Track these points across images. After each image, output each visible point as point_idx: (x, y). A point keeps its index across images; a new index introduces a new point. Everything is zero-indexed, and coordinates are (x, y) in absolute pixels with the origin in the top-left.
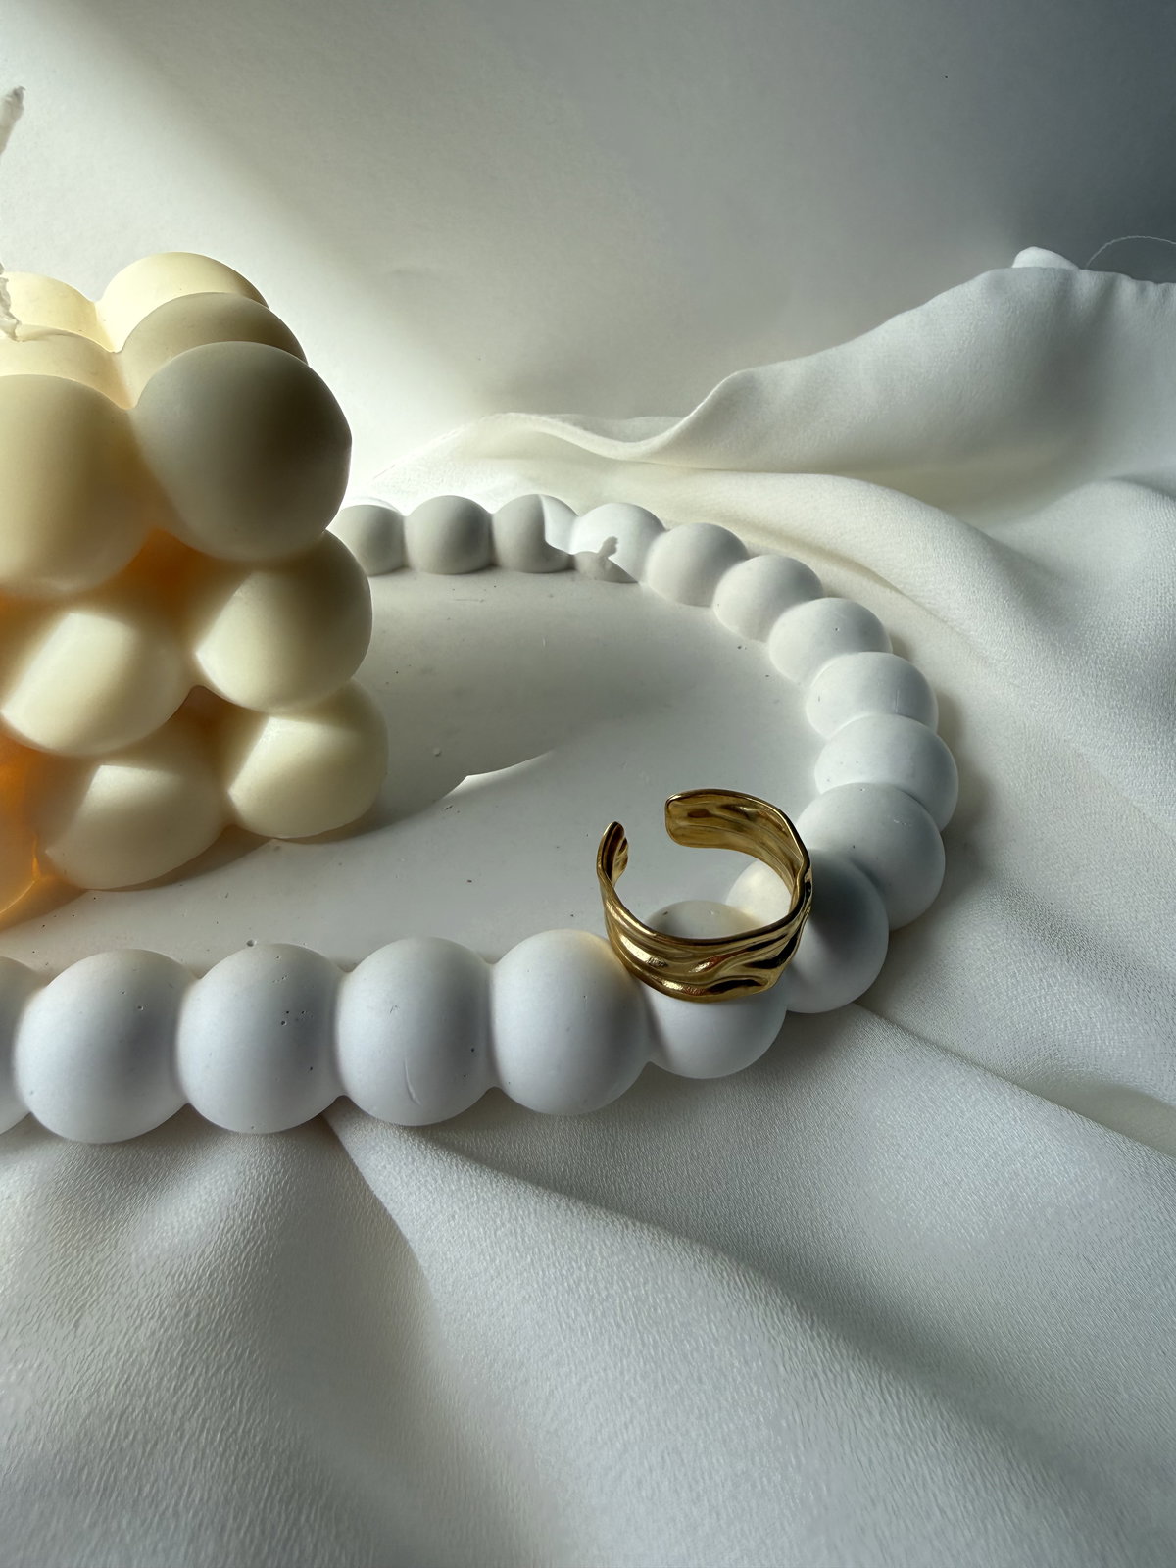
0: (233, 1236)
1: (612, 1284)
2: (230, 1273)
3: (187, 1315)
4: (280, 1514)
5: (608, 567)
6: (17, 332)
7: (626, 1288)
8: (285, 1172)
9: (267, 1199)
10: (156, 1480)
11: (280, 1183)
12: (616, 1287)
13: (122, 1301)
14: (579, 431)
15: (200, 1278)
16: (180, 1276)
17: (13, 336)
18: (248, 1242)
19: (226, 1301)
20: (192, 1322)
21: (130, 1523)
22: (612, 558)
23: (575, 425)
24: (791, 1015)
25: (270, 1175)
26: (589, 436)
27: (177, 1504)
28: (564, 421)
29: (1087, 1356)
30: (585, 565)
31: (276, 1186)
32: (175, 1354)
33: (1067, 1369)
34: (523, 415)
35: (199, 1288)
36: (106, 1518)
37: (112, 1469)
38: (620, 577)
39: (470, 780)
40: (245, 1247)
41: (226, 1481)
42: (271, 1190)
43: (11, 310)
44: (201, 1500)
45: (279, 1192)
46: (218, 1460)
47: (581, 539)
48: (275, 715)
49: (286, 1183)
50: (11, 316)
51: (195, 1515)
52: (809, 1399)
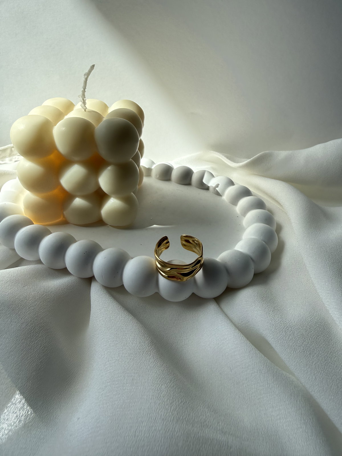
4: (38, 328)
5: (216, 191)
6: (86, 110)
10: (21, 312)
14: (225, 158)
17: (85, 111)
21: (14, 316)
22: (217, 189)
23: (225, 157)
24: (193, 293)
27: (22, 317)
28: (223, 155)
29: (222, 390)
30: (211, 189)
33: (215, 391)
34: (214, 152)
36: (11, 314)
37: (16, 307)
38: (218, 194)
39: (155, 226)
41: (32, 318)
43: (86, 106)
44: (27, 319)
46: (33, 315)
47: (211, 183)
48: (114, 197)
50: (85, 107)
51: (24, 320)
52: (139, 354)
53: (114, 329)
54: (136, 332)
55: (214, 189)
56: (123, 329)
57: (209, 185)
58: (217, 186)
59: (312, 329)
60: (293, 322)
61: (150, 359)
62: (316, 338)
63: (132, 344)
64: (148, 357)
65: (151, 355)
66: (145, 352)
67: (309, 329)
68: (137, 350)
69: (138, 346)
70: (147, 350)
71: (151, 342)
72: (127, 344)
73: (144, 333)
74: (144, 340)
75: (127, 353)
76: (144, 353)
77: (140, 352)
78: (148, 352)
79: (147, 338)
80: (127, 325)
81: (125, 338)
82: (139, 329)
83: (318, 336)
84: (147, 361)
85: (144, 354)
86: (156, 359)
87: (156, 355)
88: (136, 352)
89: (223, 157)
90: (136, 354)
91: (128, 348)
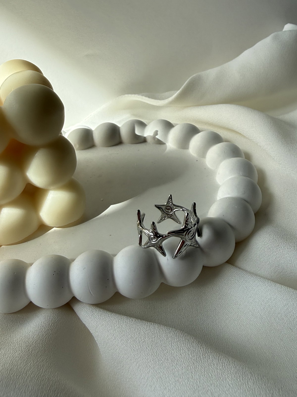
0: (42, 333)
1: (145, 338)
2: (41, 342)
3: (29, 350)
4: (52, 394)
7: (149, 339)
8: (57, 318)
9: (52, 324)
10: (19, 384)
11: (56, 320)
12: (147, 339)
13: (11, 347)
15: (33, 343)
16: (27, 342)
18: (46, 335)
19: (40, 348)
20: (30, 352)
21: (13, 394)
25: (53, 319)
26: (150, 99)
27: (25, 390)
31: (55, 321)
32: (25, 358)
34: (129, 95)
35: (32, 345)
36: (7, 393)
37: (8, 381)
38: (160, 142)
40: (45, 336)
41: (38, 385)
42: (53, 322)
44: (31, 389)
45: (55, 323)
46: (36, 381)
49: (58, 321)
51: (30, 392)
52: (197, 362)
53: (147, 348)
54: (175, 340)
55: (154, 137)
56: (157, 344)
57: (145, 136)
58: (156, 133)
68: (191, 358)
69: (190, 354)
70: (202, 354)
73: (184, 335)
74: (190, 343)
75: (182, 367)
76: (201, 358)
77: (196, 359)
79: (191, 340)
80: (159, 337)
81: (168, 352)
82: (175, 334)
87: (215, 354)
88: (192, 362)
89: (144, 97)
90: (193, 363)
91: (180, 361)
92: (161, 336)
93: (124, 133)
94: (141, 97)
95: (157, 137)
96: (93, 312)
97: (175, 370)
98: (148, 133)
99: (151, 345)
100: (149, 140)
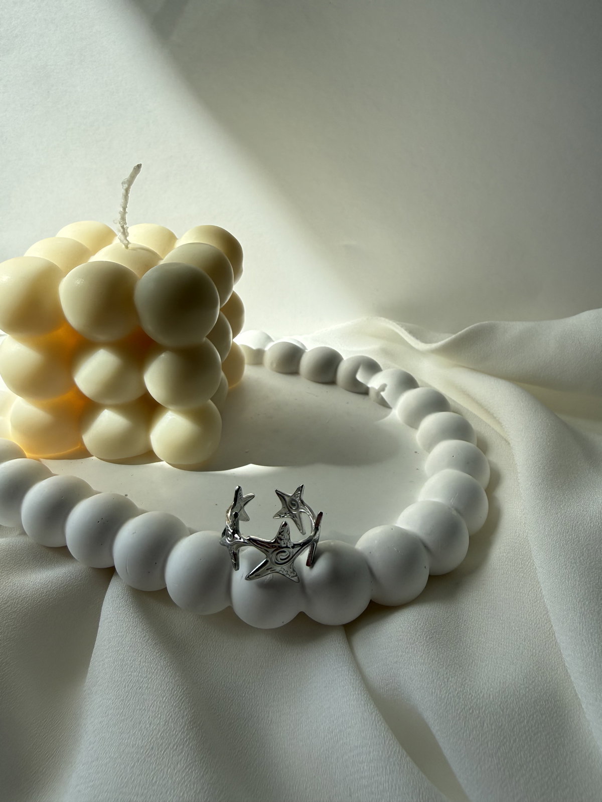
2: (31, 601)
5: (379, 397)
11: (74, 583)
16: (14, 592)
17: (127, 247)
18: (46, 595)
19: (22, 608)
28: (403, 326)
38: (383, 403)
40: (44, 596)
43: (128, 238)
49: (77, 585)
54: (165, 698)
55: (378, 393)
56: (140, 689)
57: (369, 385)
58: (383, 388)
59: (524, 717)
60: (485, 696)
61: (178, 764)
62: (531, 739)
63: (150, 724)
64: (174, 758)
65: (182, 752)
66: (171, 745)
67: (519, 715)
68: (157, 739)
70: (177, 742)
71: (190, 722)
72: (140, 723)
73: (181, 699)
74: (177, 716)
75: (135, 745)
76: (168, 747)
77: (162, 744)
78: (177, 746)
79: (184, 712)
80: (150, 680)
82: (172, 690)
83: (535, 735)
84: (170, 767)
85: (168, 750)
86: (190, 764)
87: (194, 754)
88: (153, 745)
89: (403, 330)
90: (152, 748)
91: (141, 733)
92: (154, 681)
93: (343, 370)
94: (400, 327)
95: (382, 394)
96: (118, 597)
97: (126, 741)
98: (374, 383)
99: (132, 686)
100: (372, 393)
